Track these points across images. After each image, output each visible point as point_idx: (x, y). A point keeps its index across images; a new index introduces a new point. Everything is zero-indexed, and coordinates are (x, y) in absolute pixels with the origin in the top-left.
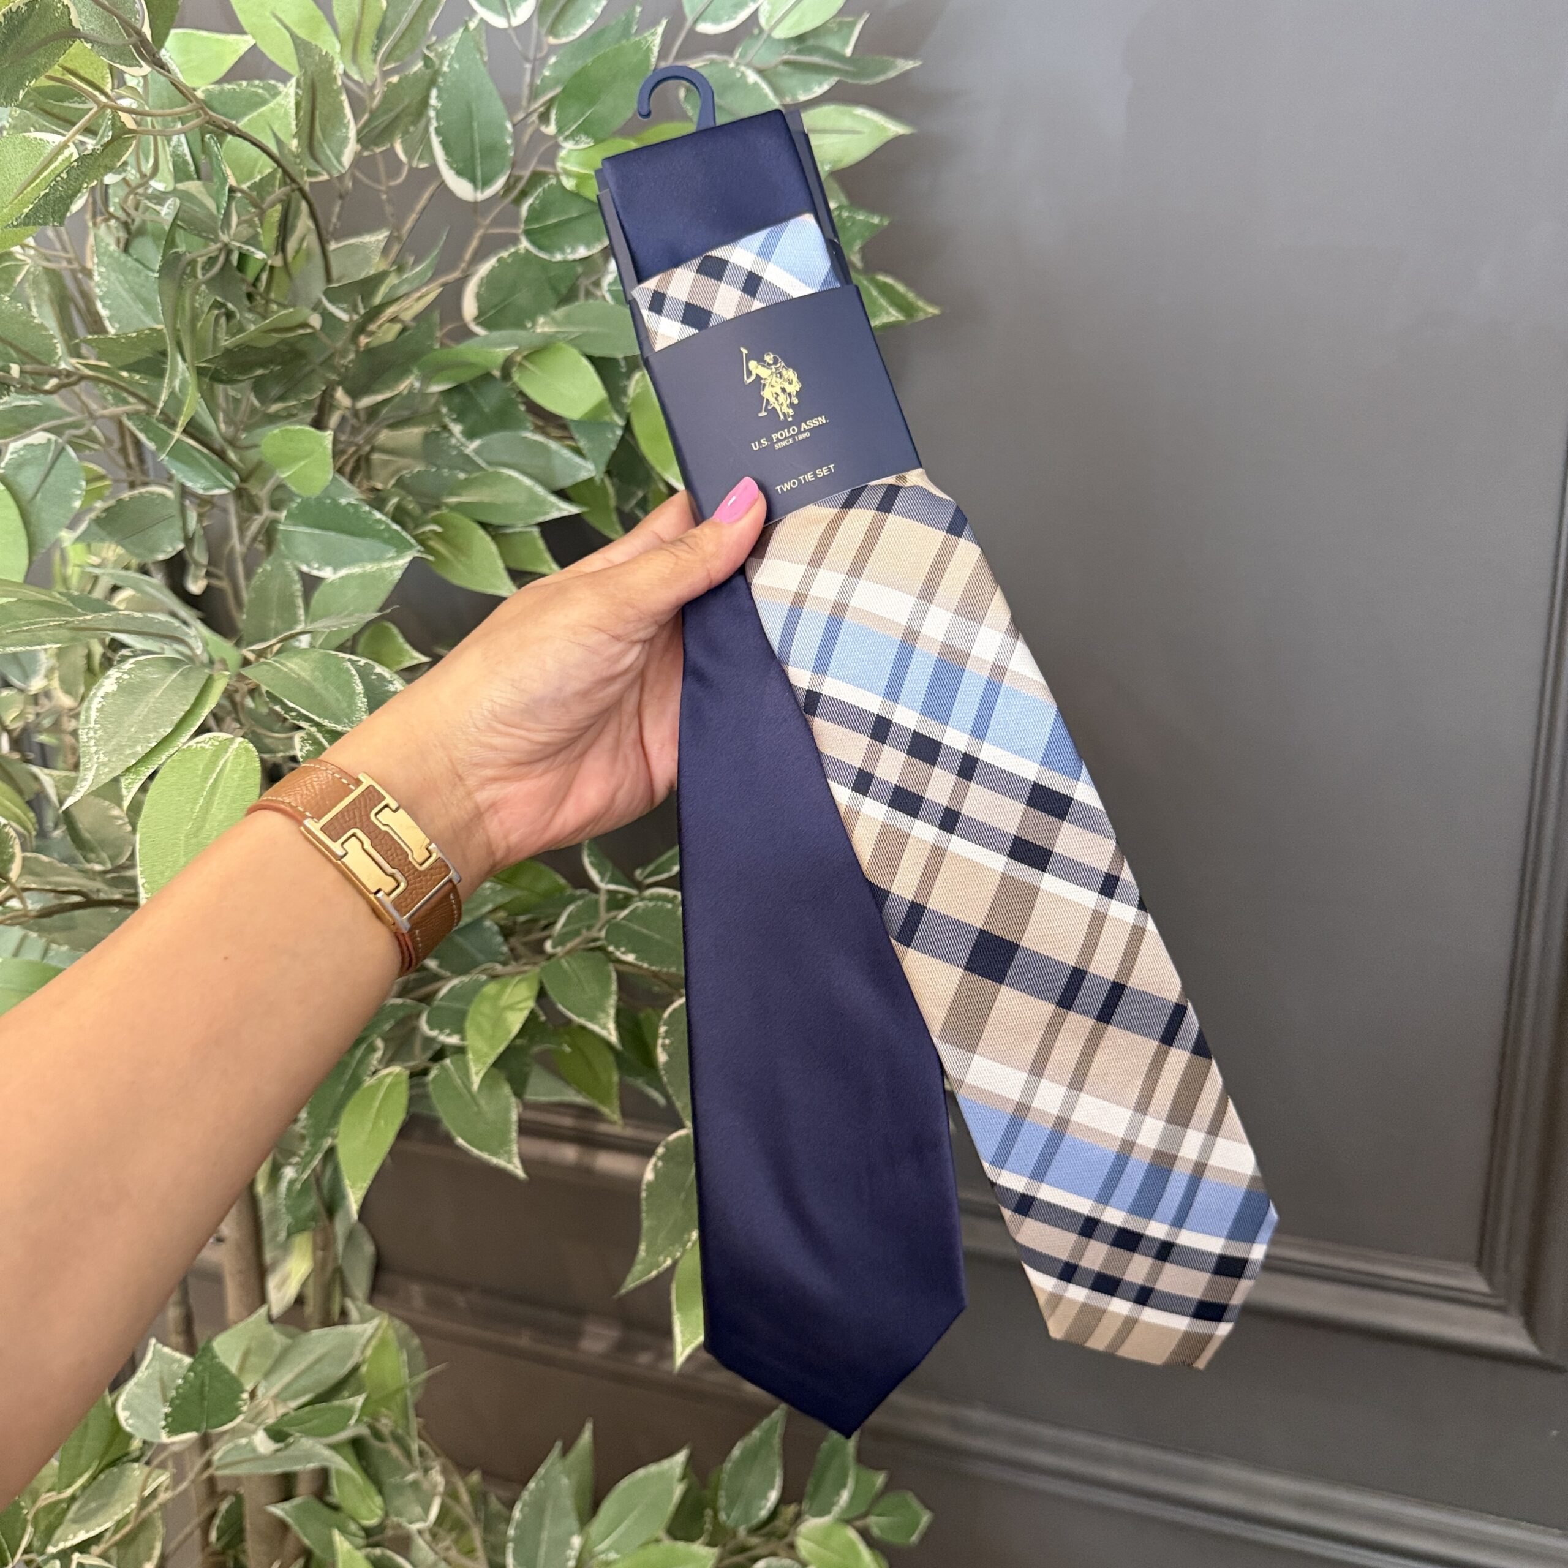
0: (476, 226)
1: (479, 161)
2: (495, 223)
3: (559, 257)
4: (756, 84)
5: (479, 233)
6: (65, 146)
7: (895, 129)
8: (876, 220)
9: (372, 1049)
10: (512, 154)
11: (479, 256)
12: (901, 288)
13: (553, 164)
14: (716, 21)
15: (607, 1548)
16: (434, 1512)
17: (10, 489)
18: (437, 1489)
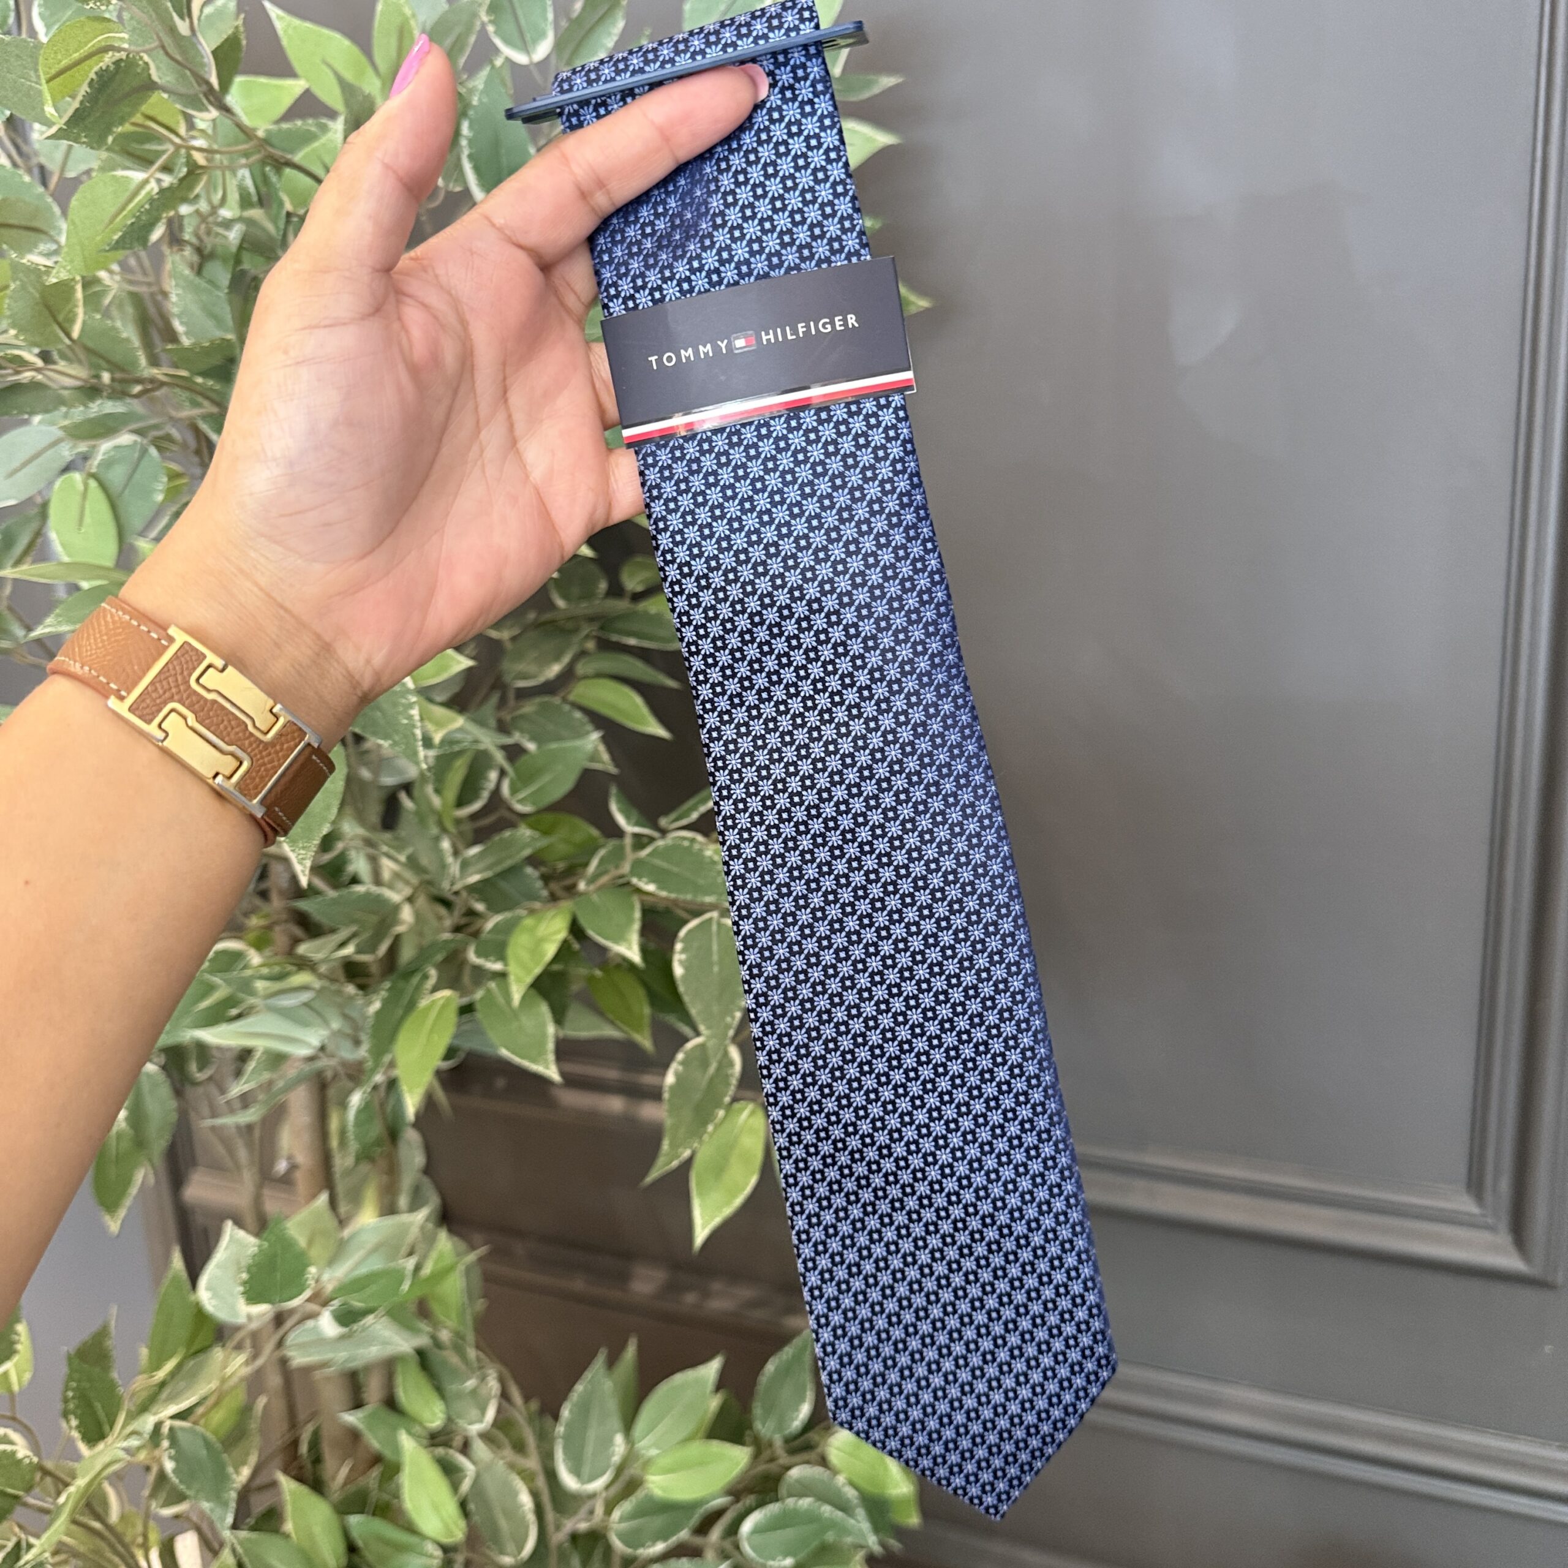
6: (147, 181)
7: (883, 138)
15: (647, 1445)
16: (491, 1414)
17: (103, 486)
18: (493, 1393)
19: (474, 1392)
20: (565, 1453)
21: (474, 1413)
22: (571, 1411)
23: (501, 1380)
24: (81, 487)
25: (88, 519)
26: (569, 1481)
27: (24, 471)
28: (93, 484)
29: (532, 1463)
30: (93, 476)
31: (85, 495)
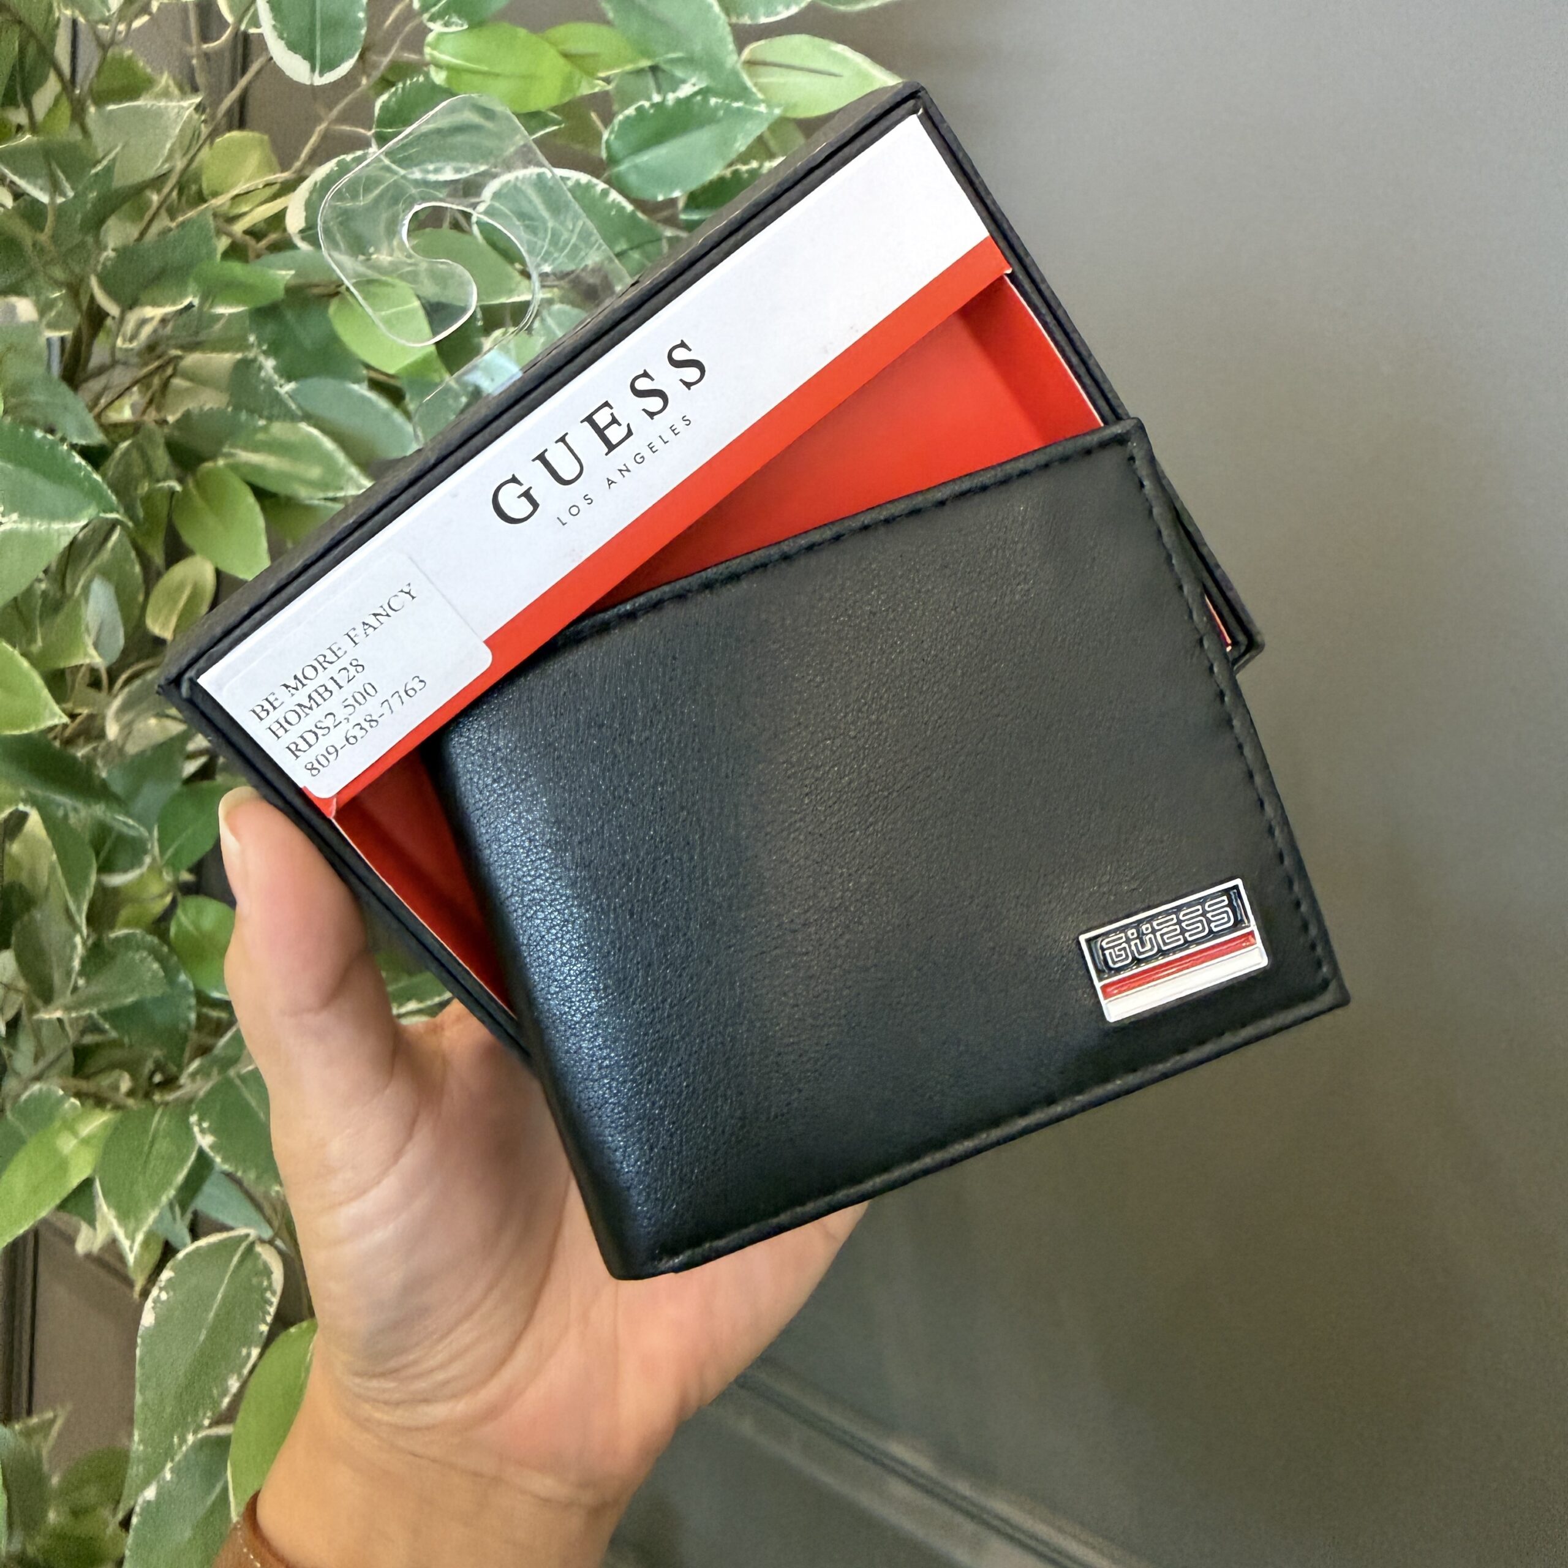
0: (318, 120)
1: (318, 33)
2: (342, 119)
3: (417, 174)
5: (321, 128)
7: (881, 77)
10: (363, 32)
11: (317, 158)
13: (420, 52)
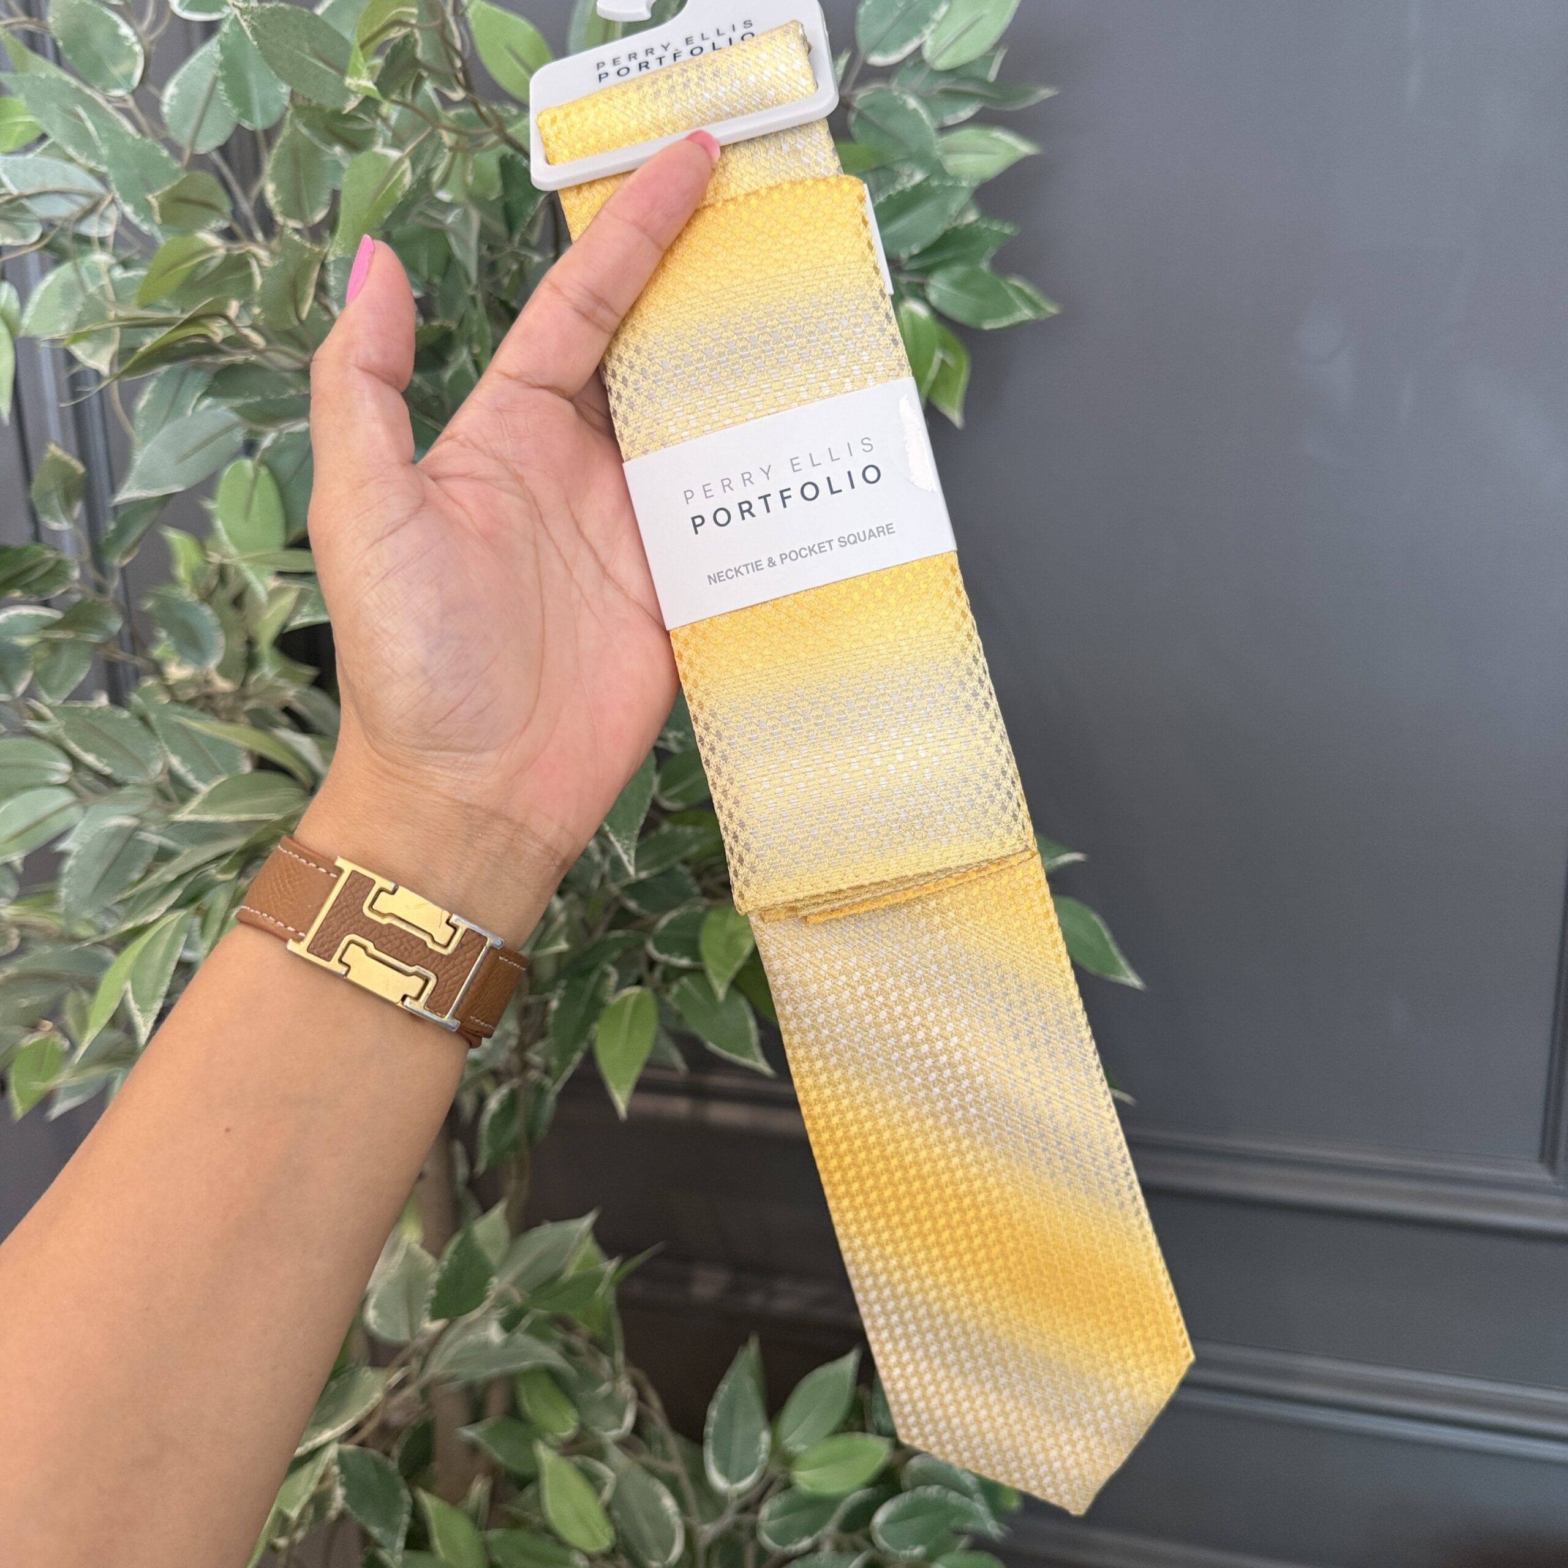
4: (915, 111)
6: (400, 161)
7: (1024, 148)
8: (1007, 230)
9: (605, 975)
12: (1028, 290)
14: (885, 51)
15: (794, 1440)
16: (629, 1420)
17: (274, 473)
18: (629, 1396)
19: (609, 1398)
20: (715, 1454)
21: (611, 1419)
22: (719, 1412)
23: (635, 1384)
24: (250, 473)
25: (255, 507)
26: (718, 1481)
27: (196, 456)
28: (264, 471)
29: (677, 1467)
30: (264, 462)
31: (254, 482)
